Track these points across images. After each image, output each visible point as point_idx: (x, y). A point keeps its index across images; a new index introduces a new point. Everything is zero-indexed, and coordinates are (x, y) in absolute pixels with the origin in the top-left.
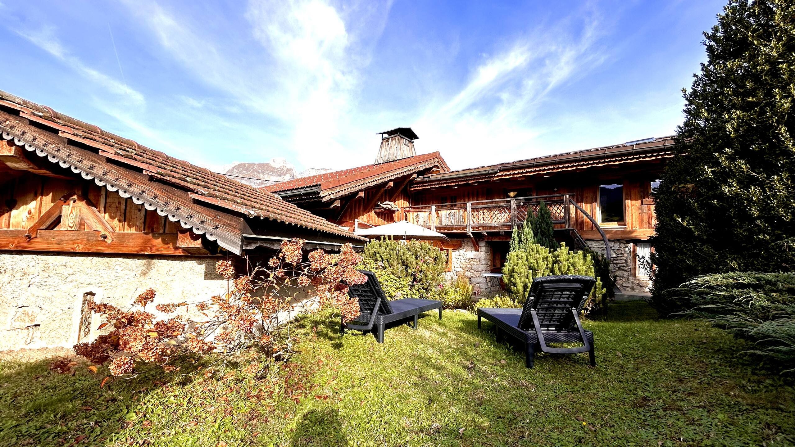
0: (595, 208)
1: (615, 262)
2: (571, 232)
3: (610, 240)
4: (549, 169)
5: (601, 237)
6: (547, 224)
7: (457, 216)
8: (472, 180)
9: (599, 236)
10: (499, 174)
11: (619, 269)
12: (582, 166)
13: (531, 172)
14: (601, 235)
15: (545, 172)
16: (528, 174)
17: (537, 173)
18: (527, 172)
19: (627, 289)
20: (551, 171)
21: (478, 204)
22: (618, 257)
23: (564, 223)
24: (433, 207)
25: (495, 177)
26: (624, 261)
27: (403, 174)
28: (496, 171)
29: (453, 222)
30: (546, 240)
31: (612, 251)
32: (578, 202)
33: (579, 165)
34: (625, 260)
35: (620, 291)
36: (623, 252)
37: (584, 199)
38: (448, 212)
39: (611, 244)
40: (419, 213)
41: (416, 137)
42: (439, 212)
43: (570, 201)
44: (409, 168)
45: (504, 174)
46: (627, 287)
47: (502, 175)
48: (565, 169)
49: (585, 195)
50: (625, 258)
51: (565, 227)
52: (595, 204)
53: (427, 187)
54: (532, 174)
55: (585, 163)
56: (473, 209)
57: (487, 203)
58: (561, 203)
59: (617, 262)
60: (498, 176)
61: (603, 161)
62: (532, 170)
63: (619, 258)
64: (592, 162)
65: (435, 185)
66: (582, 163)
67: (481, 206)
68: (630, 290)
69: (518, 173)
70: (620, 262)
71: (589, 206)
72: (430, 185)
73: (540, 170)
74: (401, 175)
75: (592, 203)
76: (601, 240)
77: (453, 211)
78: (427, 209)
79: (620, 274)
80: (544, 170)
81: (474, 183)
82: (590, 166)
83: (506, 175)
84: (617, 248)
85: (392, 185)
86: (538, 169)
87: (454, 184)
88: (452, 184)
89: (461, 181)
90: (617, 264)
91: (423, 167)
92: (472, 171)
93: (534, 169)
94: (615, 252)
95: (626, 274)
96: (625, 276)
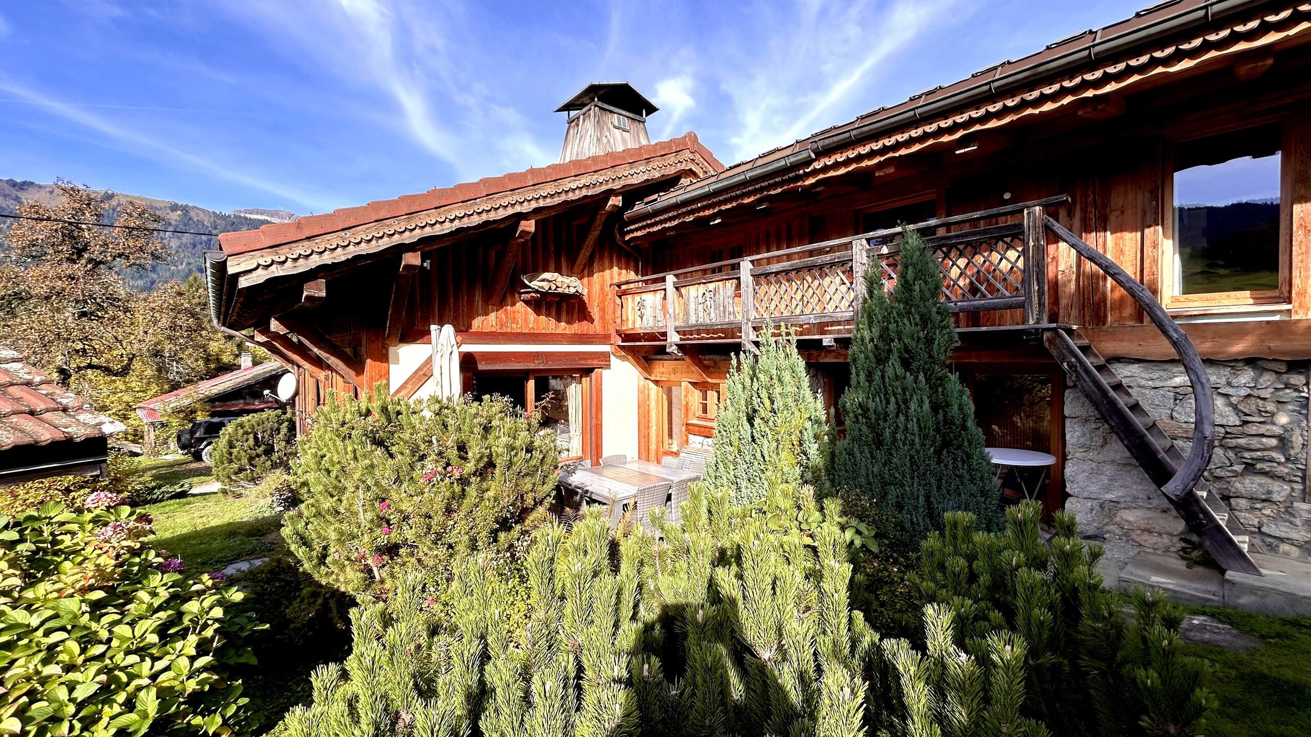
0: (1155, 246)
1: (1233, 442)
2: (1046, 335)
3: (1210, 362)
4: (972, 122)
5: (1172, 352)
6: (925, 320)
7: (720, 297)
8: (748, 194)
9: (1165, 348)
10: (818, 165)
11: (1250, 468)
12: (1097, 84)
13: (911, 141)
14: (1175, 344)
15: (958, 135)
16: (903, 152)
17: (931, 142)
18: (898, 146)
19: (1285, 547)
20: (978, 127)
21: (769, 261)
22: (1245, 423)
23: (1022, 305)
24: (670, 279)
25: (807, 175)
26: (1274, 442)
27: (563, 198)
28: (804, 155)
29: (713, 315)
30: (916, 380)
31: (1219, 402)
32: (1087, 228)
33: (1085, 85)
34: (1281, 438)
35: (1251, 568)
36: (1271, 407)
37: (1113, 218)
38: (702, 289)
39: (1214, 376)
40: (644, 296)
41: (651, 109)
42: (683, 290)
43: (1048, 229)
44: (584, 180)
45: (829, 161)
46: (1281, 540)
47: (826, 169)
48: (1029, 111)
49: (1117, 200)
50: (1277, 430)
51: (1025, 321)
52: (1155, 233)
53: (655, 229)
54: (917, 147)
55: (1111, 70)
56: (756, 277)
57: (789, 257)
58: (1014, 237)
59: (1242, 441)
60: (815, 172)
61: (1197, 42)
62: (914, 133)
63: (1253, 429)
64: (1144, 59)
65: (670, 219)
66: (1098, 74)
67: (775, 267)
68: (1295, 552)
69: (872, 154)
70: (1254, 442)
71: (1130, 239)
72: (661, 222)
73: (941, 132)
74: (557, 200)
75: (1141, 227)
76: (1172, 361)
77: (711, 286)
78: (659, 286)
79: (1254, 488)
80: (955, 127)
81: (759, 202)
82: (1136, 78)
83: (836, 165)
84: (1243, 392)
85: (533, 229)
86: (933, 128)
87: (711, 212)
88: (707, 213)
89: (725, 202)
90: (1237, 449)
91: (638, 176)
92: (749, 166)
93: (920, 131)
94: (1235, 407)
95: (1280, 491)
96: (1276, 497)
